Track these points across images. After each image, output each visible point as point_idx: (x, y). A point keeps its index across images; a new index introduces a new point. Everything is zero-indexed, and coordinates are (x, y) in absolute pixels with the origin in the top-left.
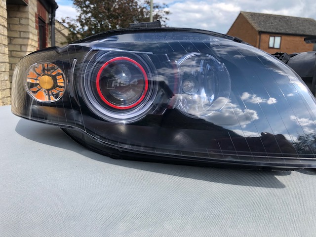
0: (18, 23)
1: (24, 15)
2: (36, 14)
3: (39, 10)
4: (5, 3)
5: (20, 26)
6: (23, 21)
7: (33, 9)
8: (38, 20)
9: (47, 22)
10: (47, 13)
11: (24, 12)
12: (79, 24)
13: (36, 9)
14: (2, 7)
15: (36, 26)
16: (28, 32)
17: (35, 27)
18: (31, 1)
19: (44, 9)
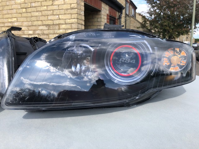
0: (96, 21)
1: (99, 16)
2: (107, 14)
3: (110, 12)
4: (83, 12)
6: (99, 20)
7: (105, 12)
8: (109, 18)
9: (117, 18)
10: (117, 12)
12: (148, 15)
13: (108, 12)
14: (81, 15)
15: (107, 21)
16: (101, 25)
18: (104, 8)
19: (114, 11)
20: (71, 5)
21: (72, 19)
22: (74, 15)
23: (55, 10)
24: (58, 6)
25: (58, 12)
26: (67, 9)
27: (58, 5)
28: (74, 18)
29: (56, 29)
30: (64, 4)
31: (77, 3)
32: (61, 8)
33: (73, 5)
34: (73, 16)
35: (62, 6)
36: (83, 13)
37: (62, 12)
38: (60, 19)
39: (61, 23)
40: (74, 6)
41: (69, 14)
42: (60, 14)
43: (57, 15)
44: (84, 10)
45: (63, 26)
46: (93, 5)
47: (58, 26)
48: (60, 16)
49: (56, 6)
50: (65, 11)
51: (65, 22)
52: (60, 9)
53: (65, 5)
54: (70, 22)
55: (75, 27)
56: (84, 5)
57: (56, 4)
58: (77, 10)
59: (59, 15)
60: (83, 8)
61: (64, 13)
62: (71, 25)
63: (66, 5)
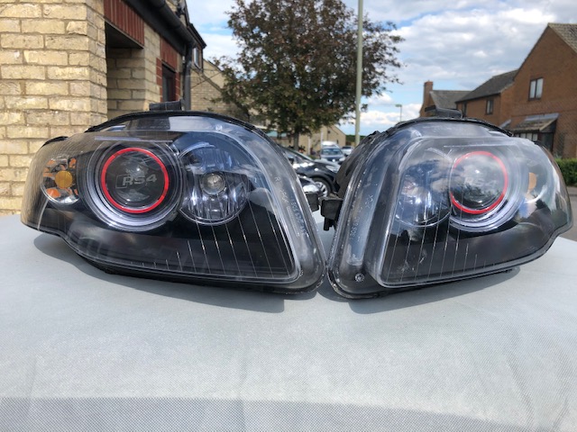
0: (129, 77)
1: (138, 64)
2: (157, 60)
3: (163, 54)
4: (104, 50)
5: (131, 81)
6: (137, 74)
7: (153, 53)
8: (161, 69)
9: (178, 70)
10: (178, 55)
11: (138, 59)
12: (240, 67)
13: (158, 53)
14: (98, 56)
15: (158, 79)
16: (144, 90)
17: (155, 80)
18: (149, 41)
19: (172, 50)
20: (66, 25)
21: (69, 66)
22: (78, 55)
23: (8, 33)
24: (20, 23)
25: (19, 41)
26: (53, 36)
27: (21, 20)
28: (79, 66)
29: (11, 95)
30: (43, 18)
31: (87, 20)
32: (32, 31)
33: (72, 26)
34: (75, 58)
35: (34, 22)
36: (102, 51)
37: (35, 41)
38: (25, 64)
39: (32, 77)
40: (79, 29)
41: (59, 50)
42: (25, 49)
43: (16, 50)
44: (104, 42)
45: (41, 87)
46: (124, 30)
47: (19, 87)
48: (27, 54)
49: (10, 21)
50: (44, 40)
51: (46, 74)
52: (25, 34)
53: (44, 23)
54: (64, 75)
55: (83, 94)
56: (104, 27)
57: (10, 15)
58: (87, 40)
59: (22, 50)
60: (102, 37)
61: (42, 47)
62: (69, 85)
63: (49, 21)
